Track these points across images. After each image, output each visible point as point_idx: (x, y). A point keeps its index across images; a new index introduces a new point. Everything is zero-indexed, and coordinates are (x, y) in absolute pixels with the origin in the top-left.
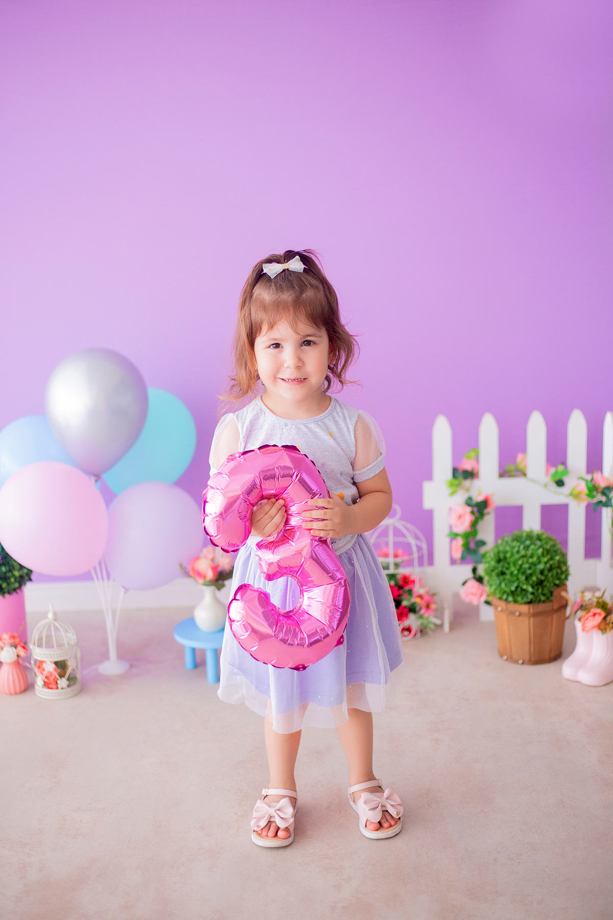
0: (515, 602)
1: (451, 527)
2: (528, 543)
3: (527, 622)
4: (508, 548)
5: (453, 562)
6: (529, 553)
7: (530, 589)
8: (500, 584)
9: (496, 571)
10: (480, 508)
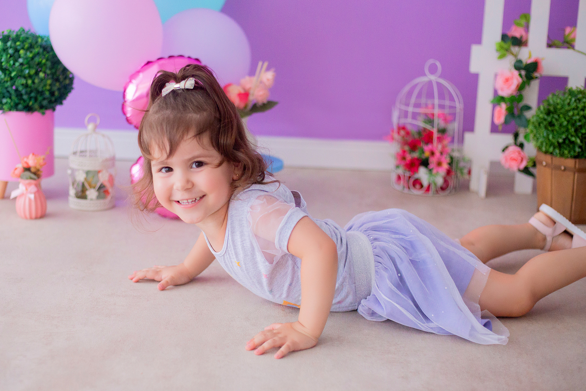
0: (562, 155)
1: (496, 92)
2: (580, 96)
3: (572, 177)
4: (559, 101)
5: (494, 129)
6: (581, 106)
7: (578, 141)
8: (548, 135)
9: (545, 123)
10: (529, 70)
